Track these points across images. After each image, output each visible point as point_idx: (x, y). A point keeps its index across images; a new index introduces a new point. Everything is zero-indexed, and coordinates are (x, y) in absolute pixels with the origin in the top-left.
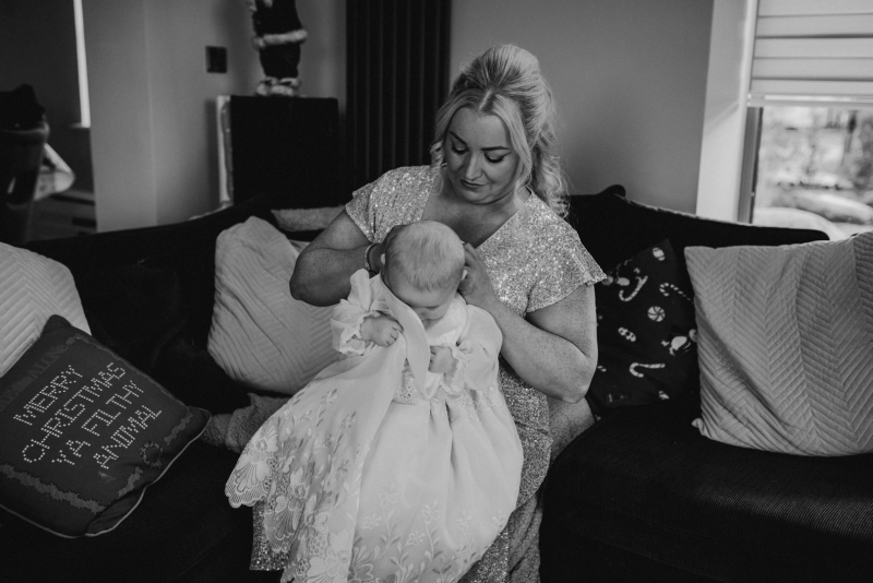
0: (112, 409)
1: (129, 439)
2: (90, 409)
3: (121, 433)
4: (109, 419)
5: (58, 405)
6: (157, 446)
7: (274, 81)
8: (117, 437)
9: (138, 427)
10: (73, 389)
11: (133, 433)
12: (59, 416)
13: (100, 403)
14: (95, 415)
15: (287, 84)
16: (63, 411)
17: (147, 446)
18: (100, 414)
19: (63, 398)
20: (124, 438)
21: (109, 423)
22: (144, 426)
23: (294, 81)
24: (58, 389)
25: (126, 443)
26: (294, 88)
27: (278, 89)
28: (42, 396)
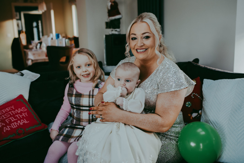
0: (16, 118)
1: (15, 126)
2: (11, 116)
3: (14, 124)
4: (13, 120)
5: (4, 114)
6: (23, 130)
8: (13, 125)
9: (20, 124)
10: (10, 111)
11: (17, 125)
12: (3, 117)
14: (11, 118)
15: (116, 31)
16: (4, 116)
17: (20, 129)
18: (12, 118)
19: (6, 112)
20: (14, 125)
21: (13, 121)
22: (21, 124)
23: (118, 30)
24: (7, 110)
25: (14, 127)
26: (118, 32)
27: (114, 32)
28: (2, 111)
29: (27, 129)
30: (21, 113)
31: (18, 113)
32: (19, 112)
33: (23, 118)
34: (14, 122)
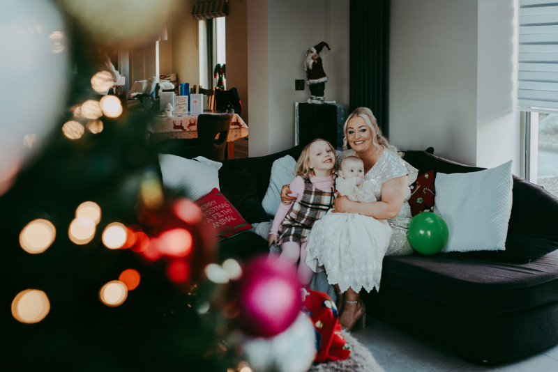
0: (222, 214)
2: (216, 212)
4: (220, 216)
5: (208, 209)
6: (232, 229)
7: (314, 97)
8: (221, 221)
9: (227, 221)
10: (213, 206)
11: (225, 222)
13: (219, 211)
15: (319, 99)
17: (228, 227)
18: (218, 214)
19: (209, 207)
22: (229, 221)
23: (321, 98)
24: (209, 205)
25: (222, 223)
26: (322, 100)
27: (315, 102)
28: (204, 206)
29: (235, 227)
30: (225, 209)
31: (222, 209)
32: (223, 207)
33: (229, 214)
34: (221, 218)
